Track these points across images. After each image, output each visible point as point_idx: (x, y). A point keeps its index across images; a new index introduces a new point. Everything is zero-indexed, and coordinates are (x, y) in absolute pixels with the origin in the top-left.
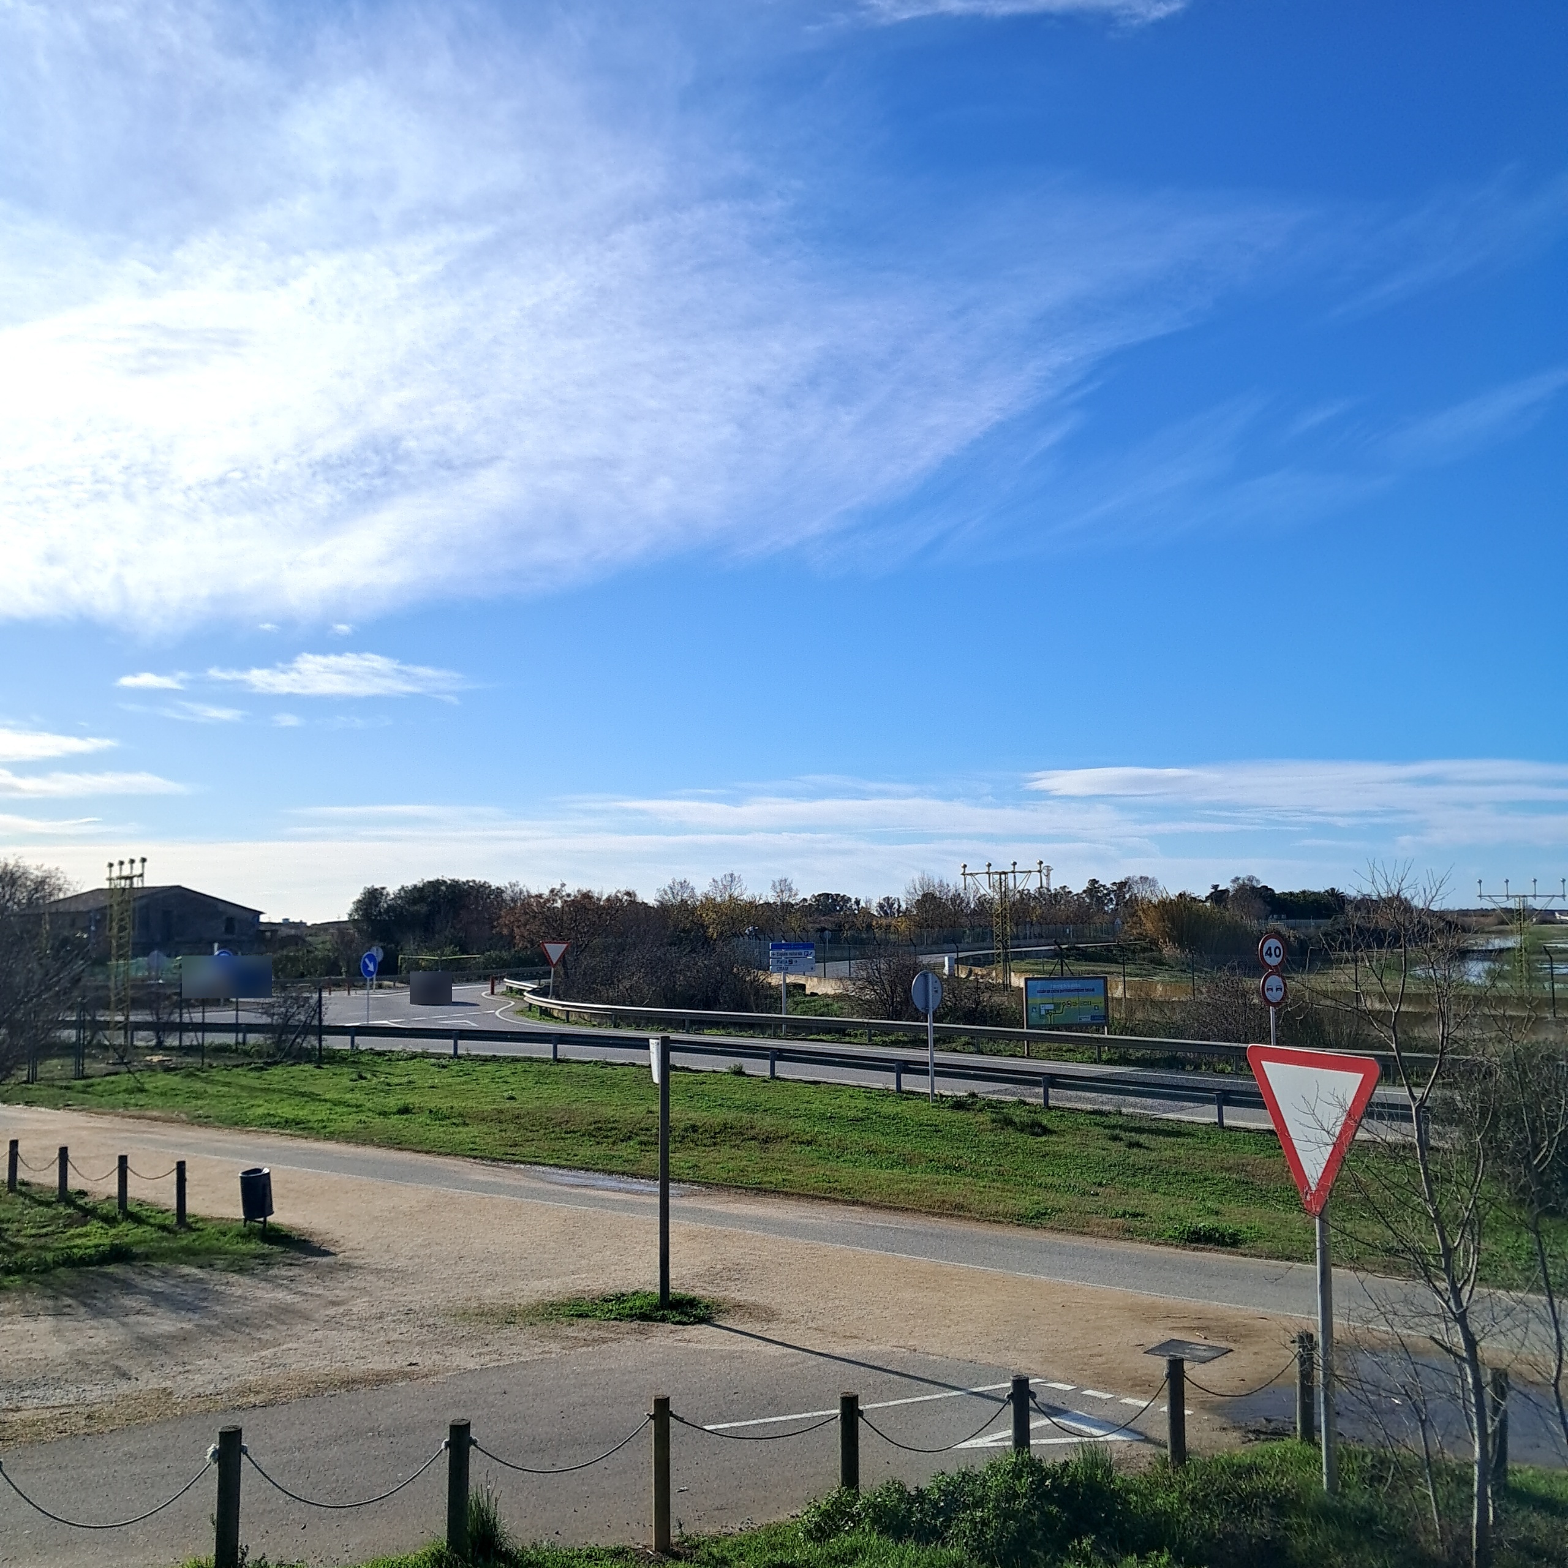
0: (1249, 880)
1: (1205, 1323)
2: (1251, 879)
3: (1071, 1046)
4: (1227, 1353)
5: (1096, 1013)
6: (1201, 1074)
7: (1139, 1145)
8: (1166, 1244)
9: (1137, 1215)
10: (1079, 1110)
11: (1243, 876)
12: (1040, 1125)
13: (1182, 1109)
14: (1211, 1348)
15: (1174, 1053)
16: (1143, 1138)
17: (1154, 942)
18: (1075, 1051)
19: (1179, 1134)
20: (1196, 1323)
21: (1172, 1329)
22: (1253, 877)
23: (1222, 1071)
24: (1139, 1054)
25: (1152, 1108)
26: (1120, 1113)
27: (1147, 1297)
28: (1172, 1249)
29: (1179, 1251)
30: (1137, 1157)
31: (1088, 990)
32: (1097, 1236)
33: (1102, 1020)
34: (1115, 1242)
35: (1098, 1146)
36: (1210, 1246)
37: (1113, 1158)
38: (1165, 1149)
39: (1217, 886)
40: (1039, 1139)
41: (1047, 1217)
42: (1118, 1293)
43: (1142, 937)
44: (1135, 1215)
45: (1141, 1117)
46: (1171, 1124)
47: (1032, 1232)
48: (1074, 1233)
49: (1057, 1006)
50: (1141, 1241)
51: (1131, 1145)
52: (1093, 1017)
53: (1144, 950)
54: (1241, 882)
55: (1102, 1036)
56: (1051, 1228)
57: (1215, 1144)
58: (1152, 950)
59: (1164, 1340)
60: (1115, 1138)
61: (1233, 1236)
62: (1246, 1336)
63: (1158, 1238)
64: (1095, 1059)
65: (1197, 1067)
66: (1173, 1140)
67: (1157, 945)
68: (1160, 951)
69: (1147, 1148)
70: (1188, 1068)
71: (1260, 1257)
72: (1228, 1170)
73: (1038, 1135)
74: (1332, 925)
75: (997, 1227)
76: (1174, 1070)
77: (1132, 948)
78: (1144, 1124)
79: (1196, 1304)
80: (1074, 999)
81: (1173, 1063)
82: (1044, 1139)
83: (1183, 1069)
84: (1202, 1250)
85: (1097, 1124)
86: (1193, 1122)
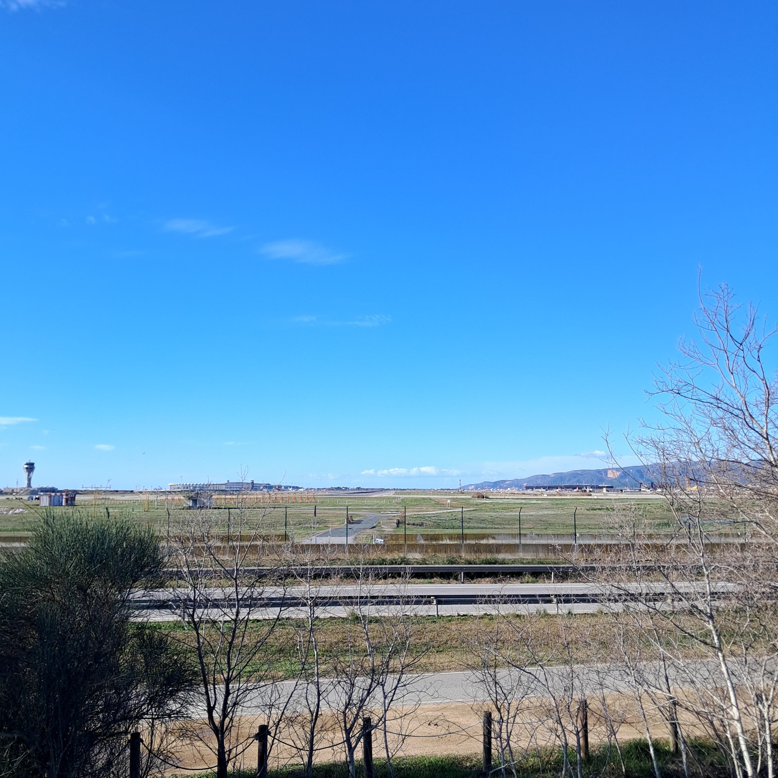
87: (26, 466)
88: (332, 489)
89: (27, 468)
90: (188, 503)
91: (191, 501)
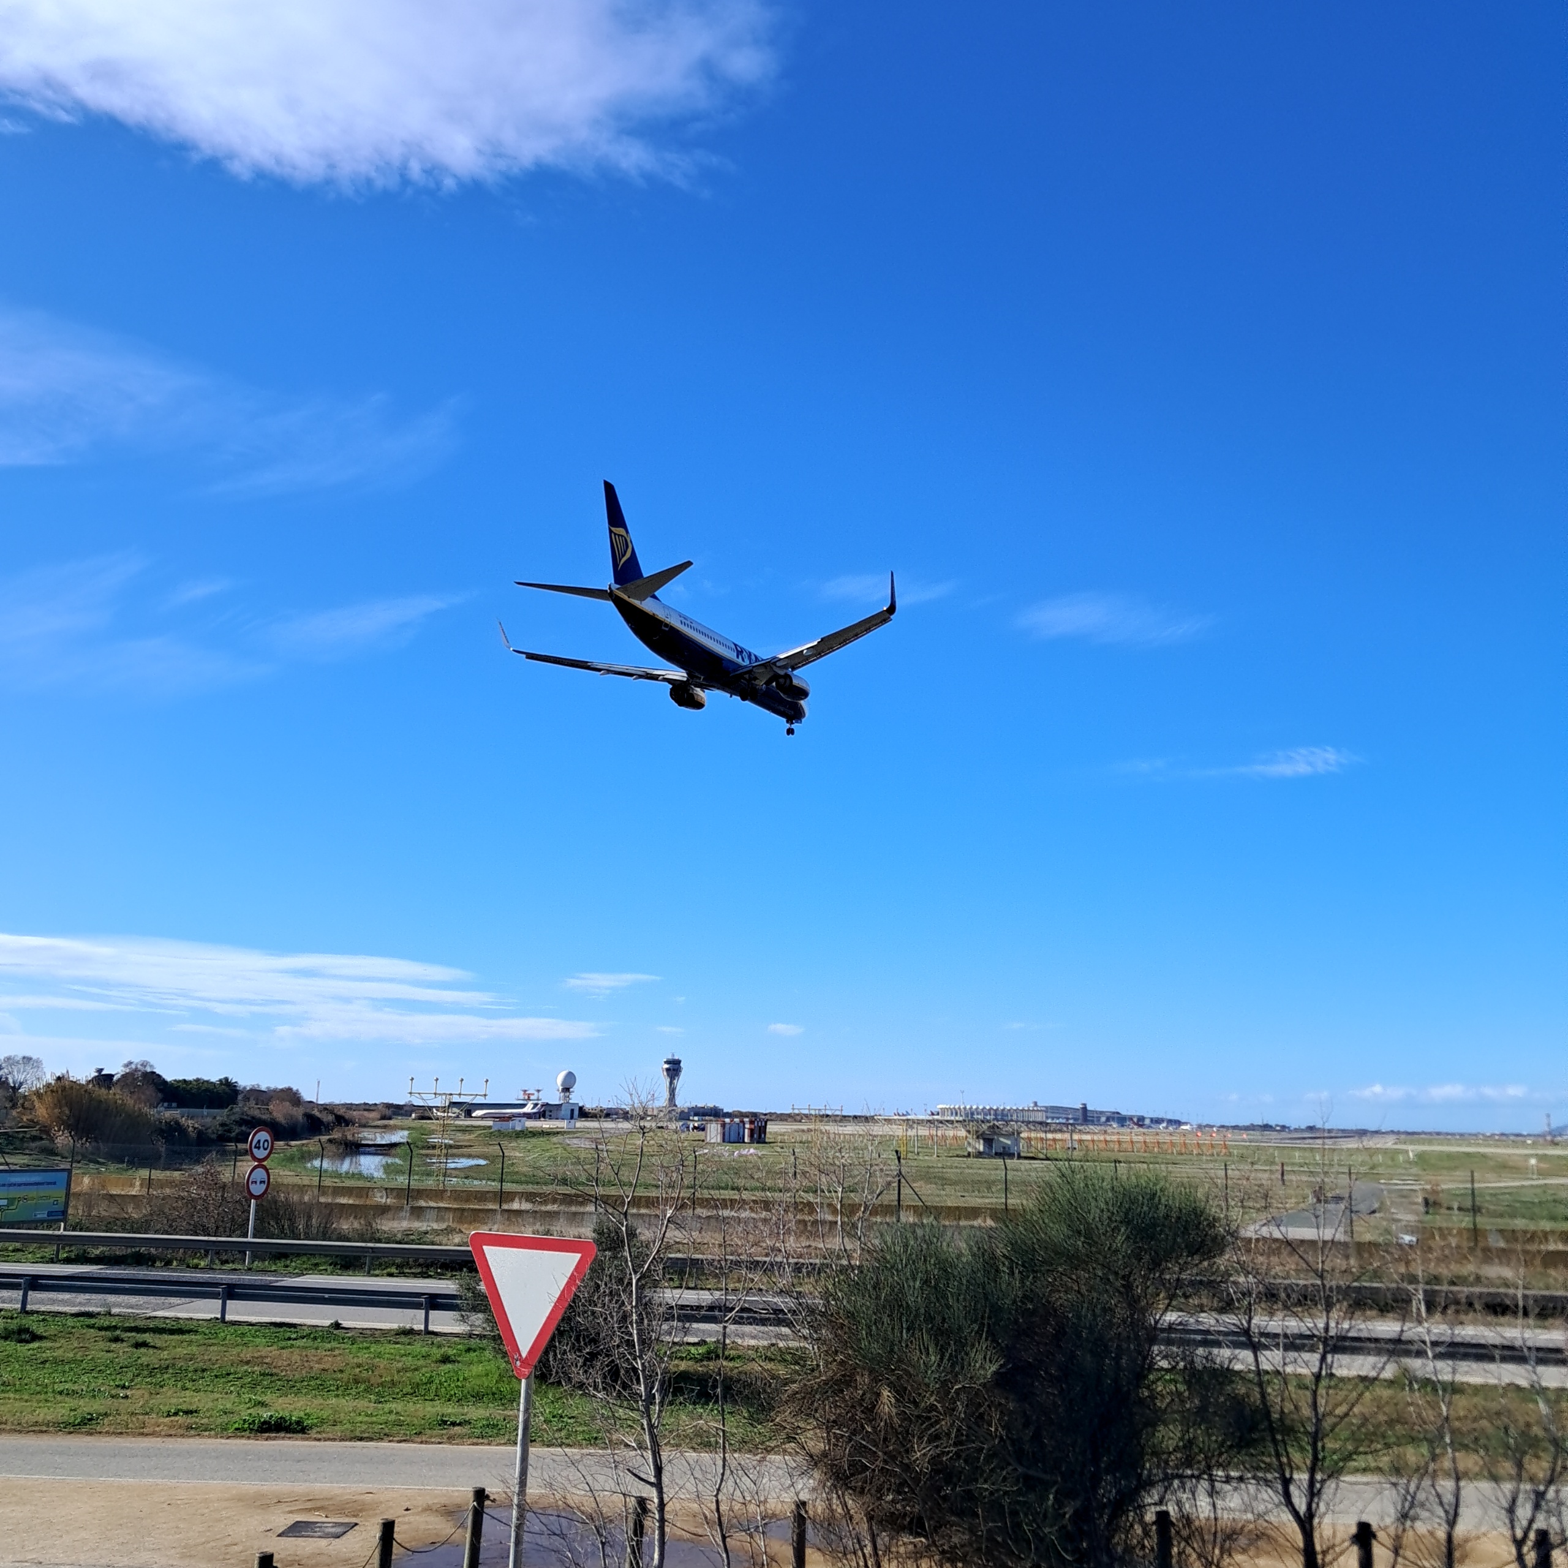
0: (142, 1065)
1: (319, 1504)
2: (144, 1065)
3: (18, 1245)
4: (353, 1527)
5: (56, 1208)
6: (174, 1270)
7: (144, 1344)
8: (236, 1437)
9: (191, 1412)
10: (62, 1313)
11: (137, 1060)
12: (27, 1330)
13: (171, 1306)
14: (337, 1524)
15: (138, 1249)
16: (147, 1337)
17: (46, 1130)
18: (23, 1251)
19: (181, 1331)
20: (309, 1505)
21: (291, 1512)
22: (148, 1063)
23: (196, 1267)
24: (98, 1252)
25: (137, 1306)
26: (109, 1314)
27: (250, 1486)
28: (244, 1441)
29: (251, 1441)
30: (146, 1357)
31: (49, 1183)
32: (159, 1436)
33: (59, 1215)
34: (183, 1440)
35: (98, 1349)
36: (282, 1434)
37: (123, 1360)
38: (175, 1349)
39: (102, 1070)
40: (31, 1345)
41: (94, 1422)
42: (217, 1486)
43: (33, 1123)
44: (188, 1412)
45: (135, 1317)
46: (168, 1321)
47: (89, 1438)
48: (134, 1435)
49: (11, 1201)
50: (209, 1437)
51: (138, 1345)
52: (50, 1214)
53: (34, 1139)
54: (133, 1066)
55: (56, 1233)
56: (108, 1432)
57: (224, 1339)
58: (41, 1139)
59: (290, 1522)
60: (117, 1340)
61: (298, 1423)
62: (361, 1511)
63: (223, 1431)
64: (52, 1258)
65: (168, 1263)
66: (176, 1337)
67: (48, 1133)
68: (52, 1140)
69: (154, 1347)
70: (158, 1264)
71: (334, 1440)
72: (248, 1363)
73: (27, 1342)
74: (228, 1116)
75: (45, 1437)
76: (144, 1267)
77: (21, 1135)
78: (140, 1323)
79: (301, 1487)
80: (32, 1192)
81: (139, 1260)
82: (35, 1345)
83: (153, 1266)
84: (275, 1439)
85: (89, 1326)
86: (191, 1319)
87: (666, 1066)
88: (1252, 1128)
89: (668, 1070)
90: (977, 1146)
91: (982, 1142)
